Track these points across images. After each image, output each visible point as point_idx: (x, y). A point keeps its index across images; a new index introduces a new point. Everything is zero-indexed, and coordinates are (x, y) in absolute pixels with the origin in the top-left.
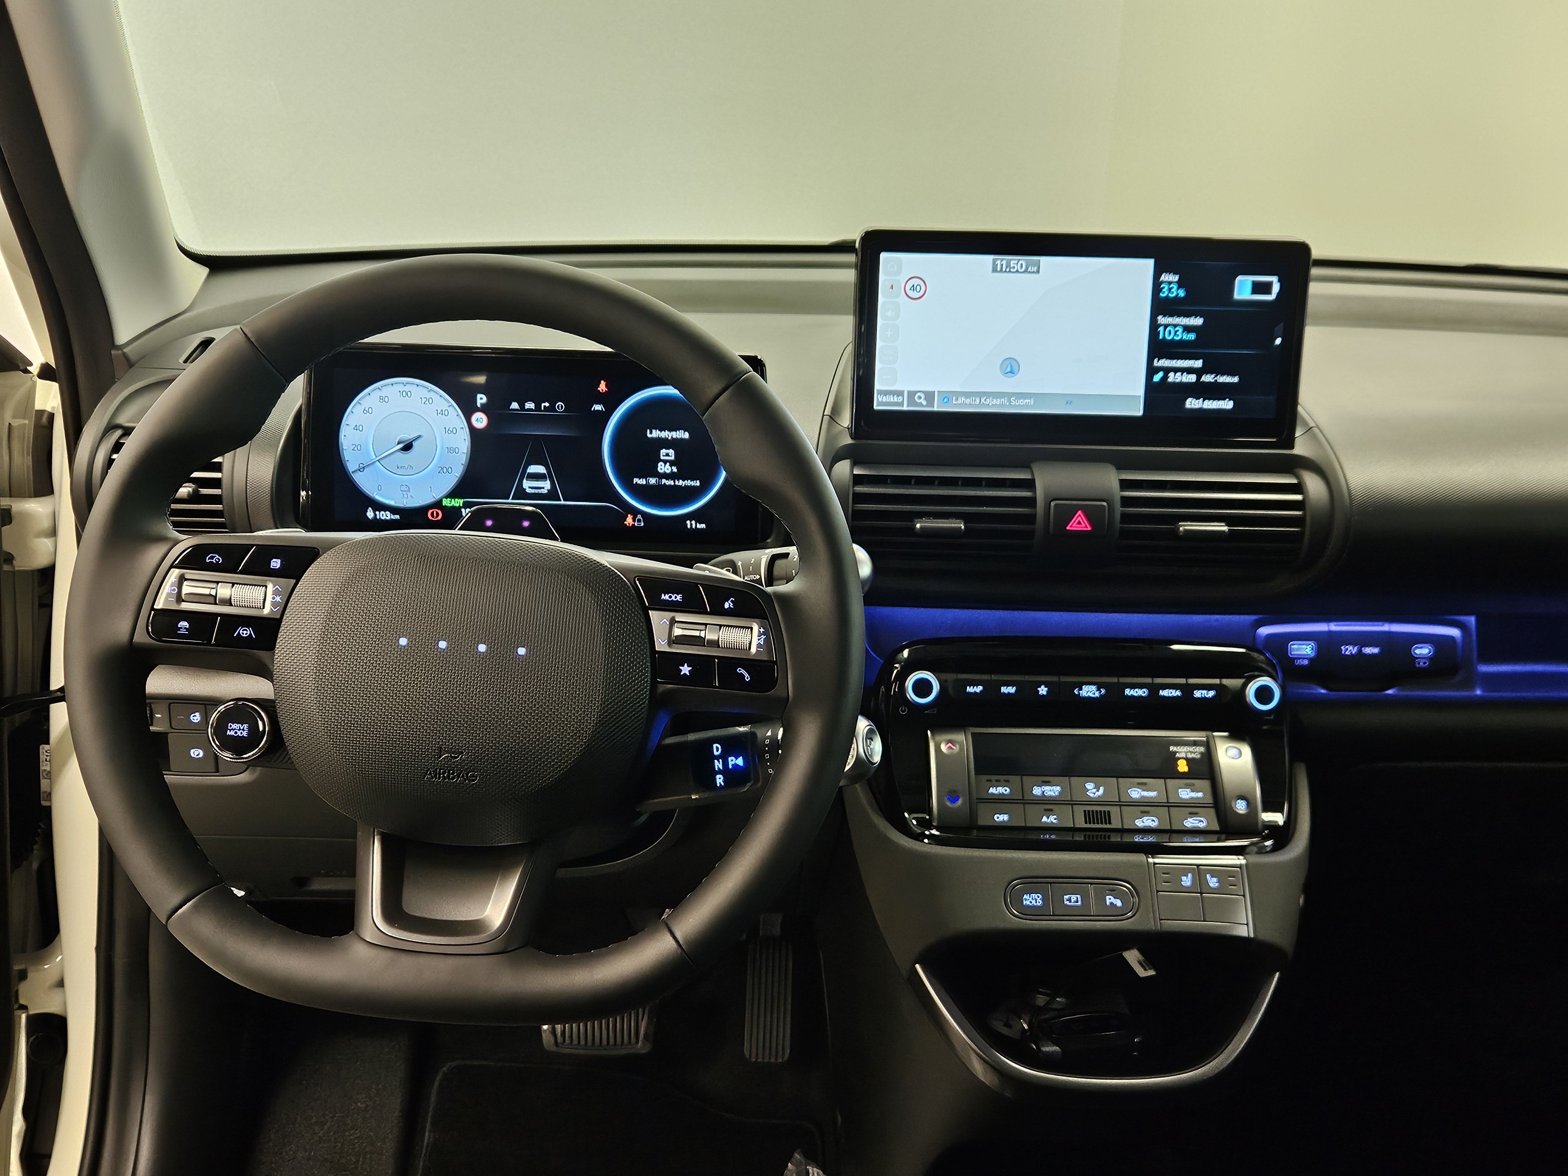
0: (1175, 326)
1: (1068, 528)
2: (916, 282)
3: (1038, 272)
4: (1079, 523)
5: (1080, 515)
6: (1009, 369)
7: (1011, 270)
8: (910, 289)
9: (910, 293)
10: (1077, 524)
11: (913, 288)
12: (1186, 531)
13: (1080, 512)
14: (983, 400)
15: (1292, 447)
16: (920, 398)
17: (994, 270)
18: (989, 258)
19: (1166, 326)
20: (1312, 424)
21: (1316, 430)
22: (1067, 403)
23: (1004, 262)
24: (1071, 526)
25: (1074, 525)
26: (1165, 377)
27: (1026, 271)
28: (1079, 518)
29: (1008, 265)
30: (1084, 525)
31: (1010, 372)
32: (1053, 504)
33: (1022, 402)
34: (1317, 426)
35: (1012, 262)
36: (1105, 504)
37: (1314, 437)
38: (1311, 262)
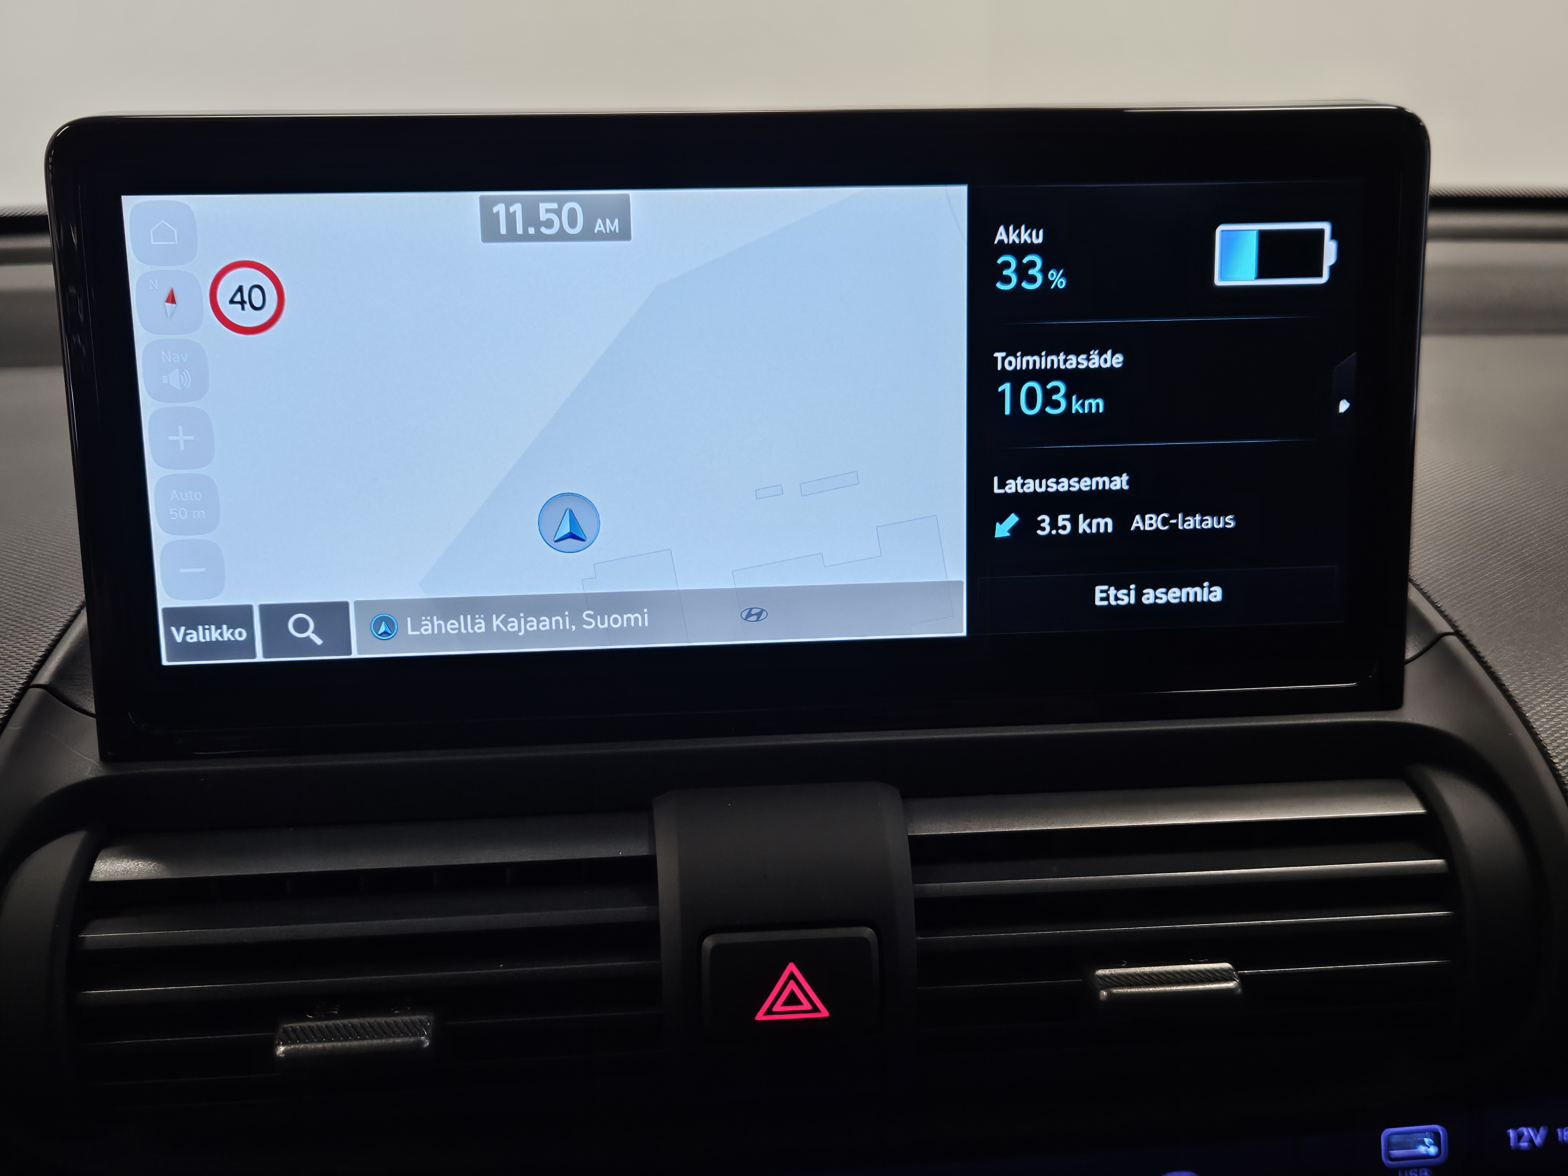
0: (1043, 376)
1: (760, 1016)
2: (247, 277)
3: (624, 234)
4: (792, 1000)
5: (792, 976)
6: (566, 529)
7: (543, 230)
8: (232, 302)
9: (233, 313)
10: (785, 1004)
11: (240, 299)
12: (1112, 997)
13: (791, 968)
14: (496, 622)
15: (1396, 702)
16: (301, 626)
17: (490, 233)
18: (473, 199)
19: (1018, 378)
20: (1443, 627)
21: (1453, 641)
22: (749, 615)
23: (517, 208)
24: (769, 1012)
25: (777, 1008)
26: (1028, 525)
27: (587, 235)
28: (792, 985)
29: (531, 217)
30: (807, 1006)
31: (572, 536)
32: (709, 943)
33: (617, 621)
34: (1458, 633)
35: (543, 206)
36: (867, 932)
37: (1453, 663)
38: (1427, 203)
